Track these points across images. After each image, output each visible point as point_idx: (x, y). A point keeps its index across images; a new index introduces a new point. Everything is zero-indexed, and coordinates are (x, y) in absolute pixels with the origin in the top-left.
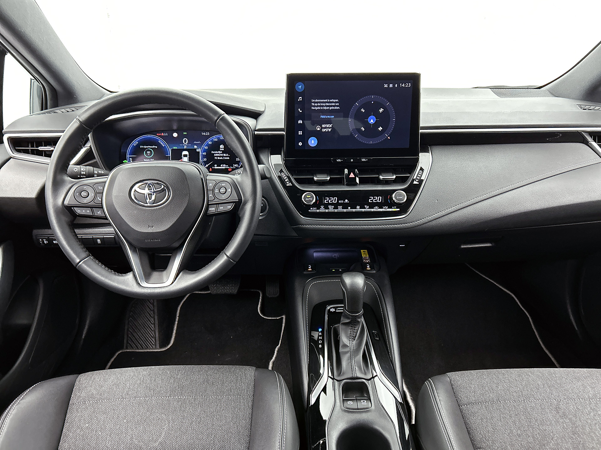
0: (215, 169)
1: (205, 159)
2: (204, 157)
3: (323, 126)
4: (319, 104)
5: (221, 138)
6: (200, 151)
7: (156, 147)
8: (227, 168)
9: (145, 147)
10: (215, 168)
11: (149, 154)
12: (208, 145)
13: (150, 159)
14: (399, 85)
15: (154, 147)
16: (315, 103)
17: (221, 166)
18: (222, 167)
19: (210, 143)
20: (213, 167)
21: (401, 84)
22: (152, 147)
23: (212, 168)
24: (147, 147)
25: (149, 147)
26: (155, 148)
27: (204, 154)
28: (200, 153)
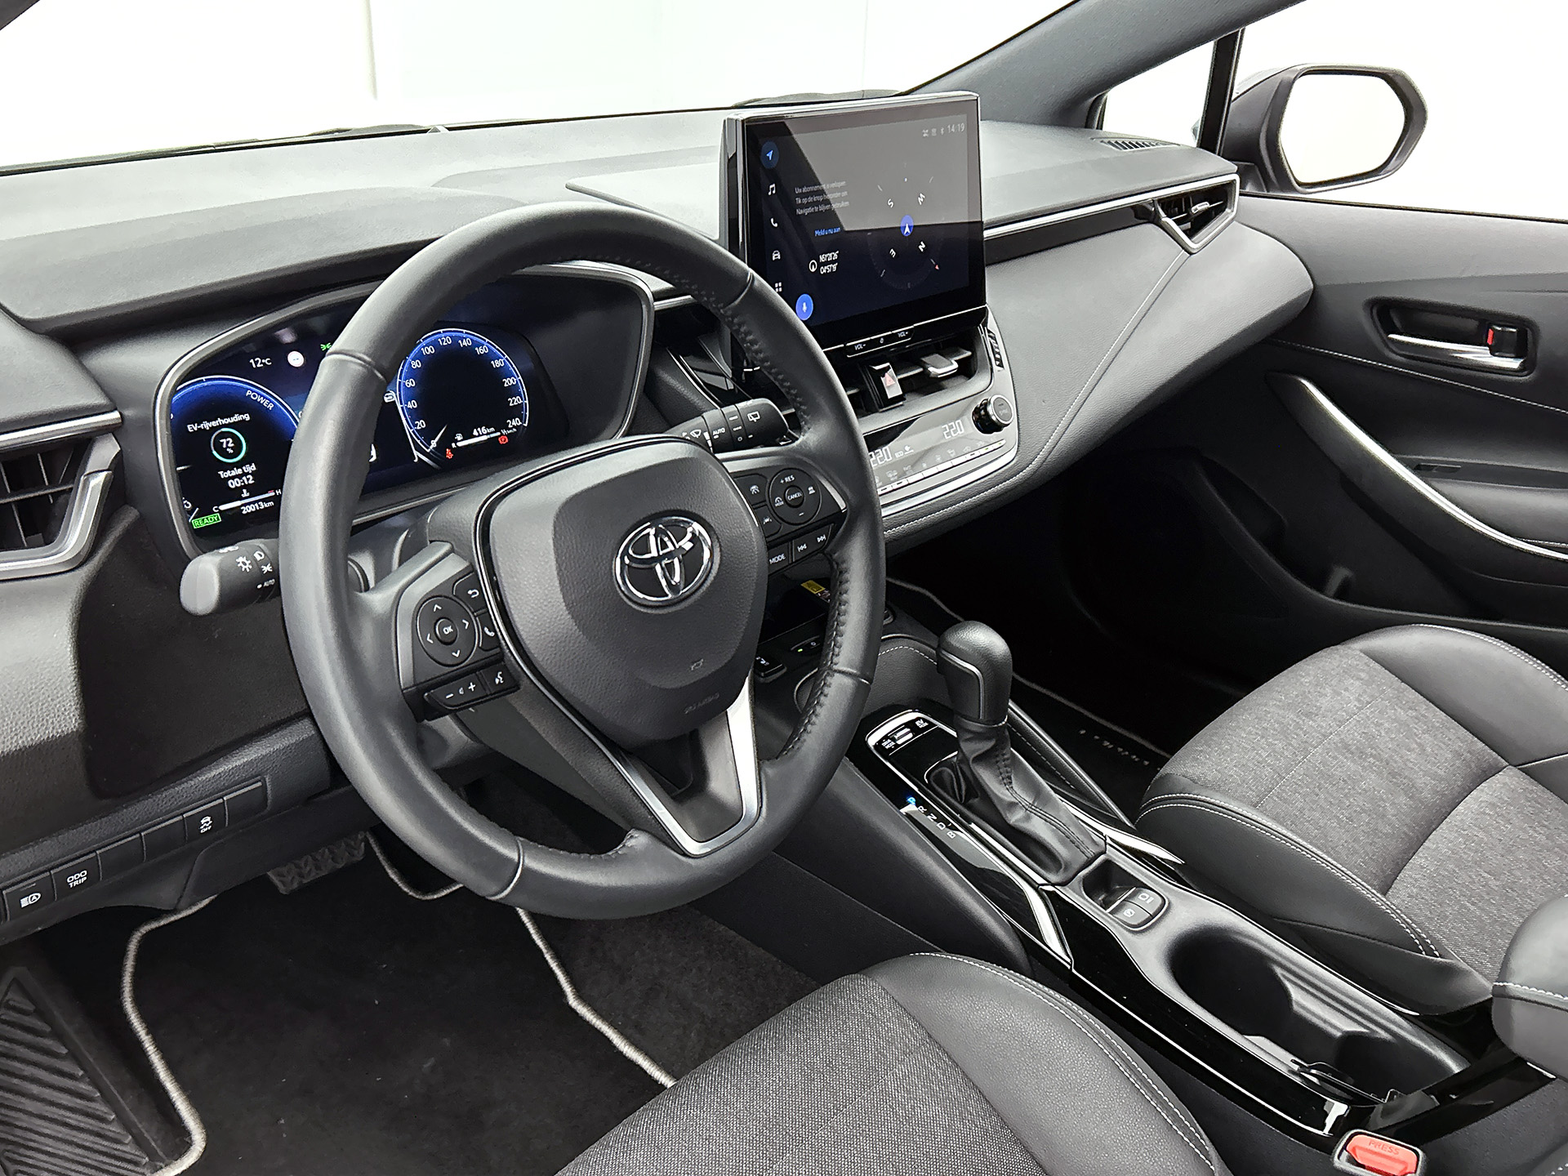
0: (461, 447)
1: (421, 424)
2: (415, 415)
3: (822, 258)
4: (810, 199)
5: (443, 341)
6: (395, 399)
7: (247, 417)
8: (492, 435)
9: (206, 425)
10: (459, 444)
11: (230, 451)
12: (412, 373)
13: (239, 465)
14: (946, 130)
15: (237, 418)
16: (802, 195)
17: (475, 433)
18: (479, 435)
19: (416, 364)
20: (454, 445)
21: (949, 127)
22: (233, 420)
23: (451, 447)
24: (214, 424)
25: (220, 421)
26: (244, 420)
27: (410, 406)
28: (399, 407)
